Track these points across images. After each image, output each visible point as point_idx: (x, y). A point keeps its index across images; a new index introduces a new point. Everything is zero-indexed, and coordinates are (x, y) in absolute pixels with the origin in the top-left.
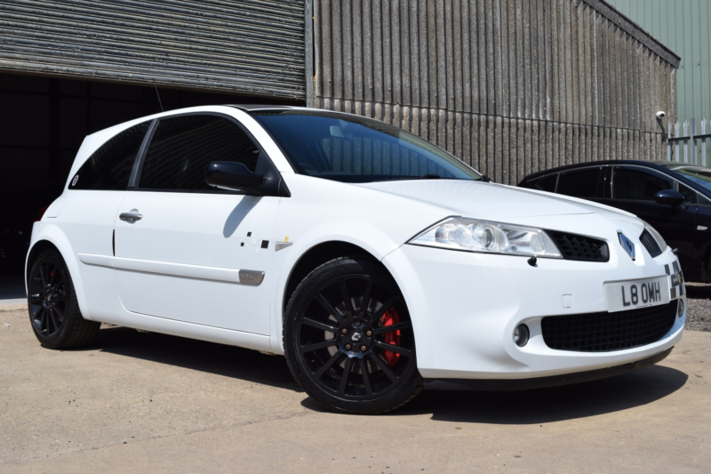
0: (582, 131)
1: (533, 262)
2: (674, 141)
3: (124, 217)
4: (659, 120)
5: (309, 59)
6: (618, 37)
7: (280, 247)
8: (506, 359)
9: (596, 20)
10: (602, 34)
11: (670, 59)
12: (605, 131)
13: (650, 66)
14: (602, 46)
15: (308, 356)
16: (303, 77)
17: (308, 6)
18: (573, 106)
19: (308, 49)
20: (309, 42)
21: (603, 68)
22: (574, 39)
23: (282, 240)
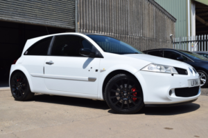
0: (151, 40)
1: (173, 75)
2: (175, 43)
3: (47, 63)
4: (171, 37)
5: (76, 18)
6: (160, 13)
7: (102, 71)
8: (167, 99)
9: (155, 8)
10: (156, 12)
11: (174, 20)
12: (156, 40)
13: (169, 21)
14: (156, 16)
15: (112, 99)
16: (74, 23)
17: (76, 2)
18: (148, 33)
19: (76, 15)
20: (76, 12)
21: (156, 22)
22: (149, 14)
23: (102, 69)
